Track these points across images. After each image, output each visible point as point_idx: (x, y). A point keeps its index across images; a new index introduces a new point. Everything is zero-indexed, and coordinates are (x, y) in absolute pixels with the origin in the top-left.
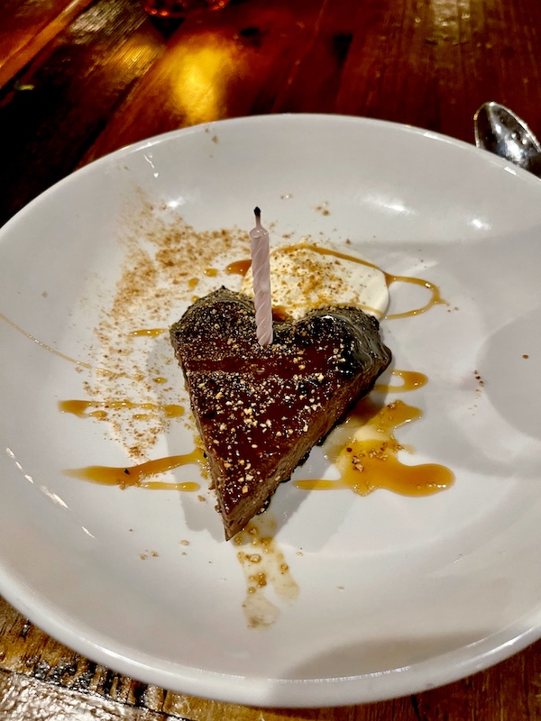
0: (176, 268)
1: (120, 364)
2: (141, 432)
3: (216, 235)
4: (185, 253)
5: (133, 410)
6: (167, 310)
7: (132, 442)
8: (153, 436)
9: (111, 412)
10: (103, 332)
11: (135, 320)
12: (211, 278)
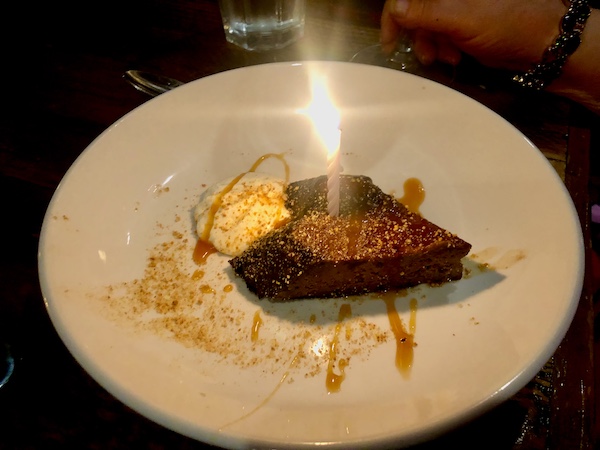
0: (181, 301)
1: (288, 348)
2: (364, 334)
3: (153, 265)
4: (164, 292)
5: (340, 340)
6: (232, 311)
7: (372, 341)
8: (367, 327)
9: (340, 356)
10: (246, 362)
11: (237, 337)
12: (205, 276)
